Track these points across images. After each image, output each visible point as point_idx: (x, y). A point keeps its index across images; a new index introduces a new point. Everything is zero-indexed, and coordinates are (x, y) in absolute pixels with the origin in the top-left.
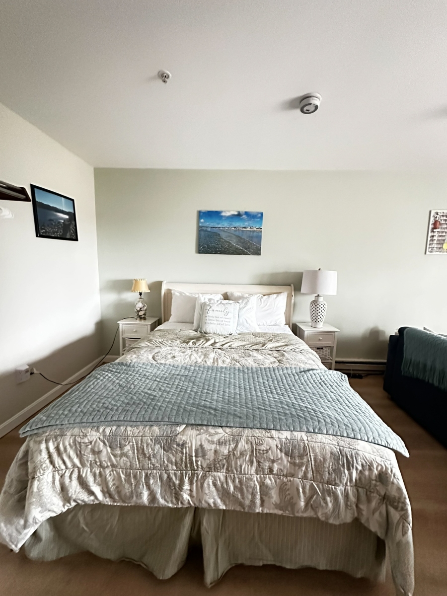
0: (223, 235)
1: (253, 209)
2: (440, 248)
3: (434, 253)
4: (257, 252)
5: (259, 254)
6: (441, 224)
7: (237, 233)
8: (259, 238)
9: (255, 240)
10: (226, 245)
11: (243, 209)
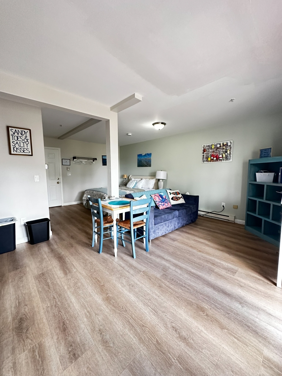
0: (143, 161)
1: (149, 152)
2: (207, 160)
3: (205, 162)
4: (150, 166)
5: (151, 166)
6: (206, 150)
7: (146, 160)
8: (150, 161)
9: (149, 162)
10: (143, 164)
11: (146, 153)
